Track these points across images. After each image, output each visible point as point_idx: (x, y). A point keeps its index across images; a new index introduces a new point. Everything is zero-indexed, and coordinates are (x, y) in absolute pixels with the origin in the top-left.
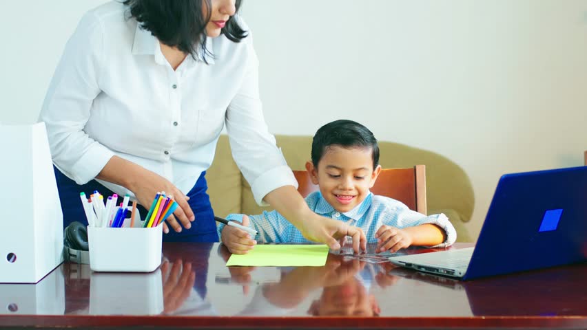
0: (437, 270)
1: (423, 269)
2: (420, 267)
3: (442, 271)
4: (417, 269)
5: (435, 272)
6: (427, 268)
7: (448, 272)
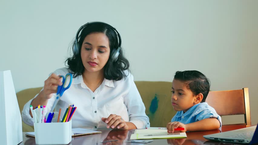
0: (233, 140)
1: (224, 141)
2: (222, 139)
3: (236, 141)
4: (220, 141)
5: (232, 142)
6: (226, 140)
7: (239, 141)
